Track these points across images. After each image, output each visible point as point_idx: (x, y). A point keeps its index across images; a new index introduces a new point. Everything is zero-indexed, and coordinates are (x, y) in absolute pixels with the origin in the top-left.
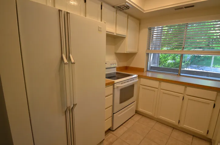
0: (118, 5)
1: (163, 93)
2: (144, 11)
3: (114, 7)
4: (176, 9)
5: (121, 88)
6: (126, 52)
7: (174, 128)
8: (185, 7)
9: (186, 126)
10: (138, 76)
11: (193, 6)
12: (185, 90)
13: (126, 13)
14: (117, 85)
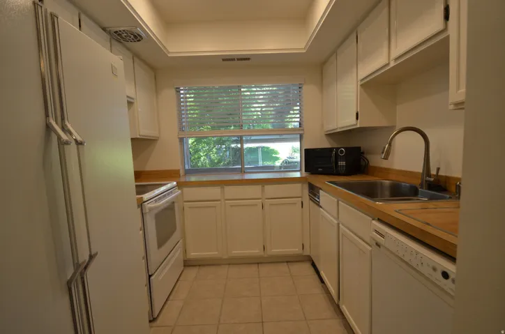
0: (118, 29)
1: (232, 206)
2: (169, 53)
3: (104, 29)
4: (223, 60)
5: (156, 211)
6: (138, 137)
7: (258, 263)
8: (238, 59)
9: (276, 251)
10: (177, 183)
11: (249, 59)
12: (263, 191)
13: (128, 49)
14: (149, 205)
